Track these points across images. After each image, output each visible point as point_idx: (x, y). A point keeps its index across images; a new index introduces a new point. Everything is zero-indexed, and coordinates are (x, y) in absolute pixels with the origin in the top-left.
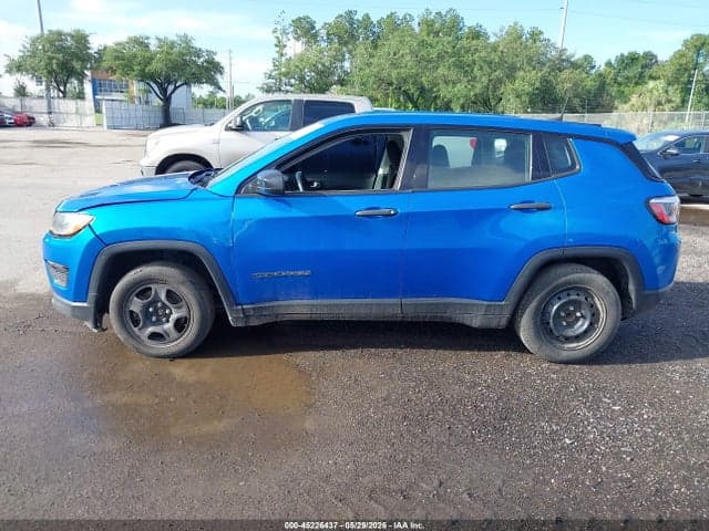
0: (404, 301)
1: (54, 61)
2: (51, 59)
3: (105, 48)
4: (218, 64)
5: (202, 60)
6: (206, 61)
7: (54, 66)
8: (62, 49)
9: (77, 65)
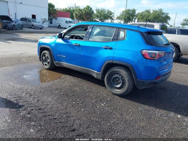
0: (82, 67)
1: (126, 17)
2: (125, 16)
3: (139, 13)
4: (169, 17)
5: (164, 16)
6: (165, 16)
7: (126, 18)
8: (128, 14)
9: (131, 18)
